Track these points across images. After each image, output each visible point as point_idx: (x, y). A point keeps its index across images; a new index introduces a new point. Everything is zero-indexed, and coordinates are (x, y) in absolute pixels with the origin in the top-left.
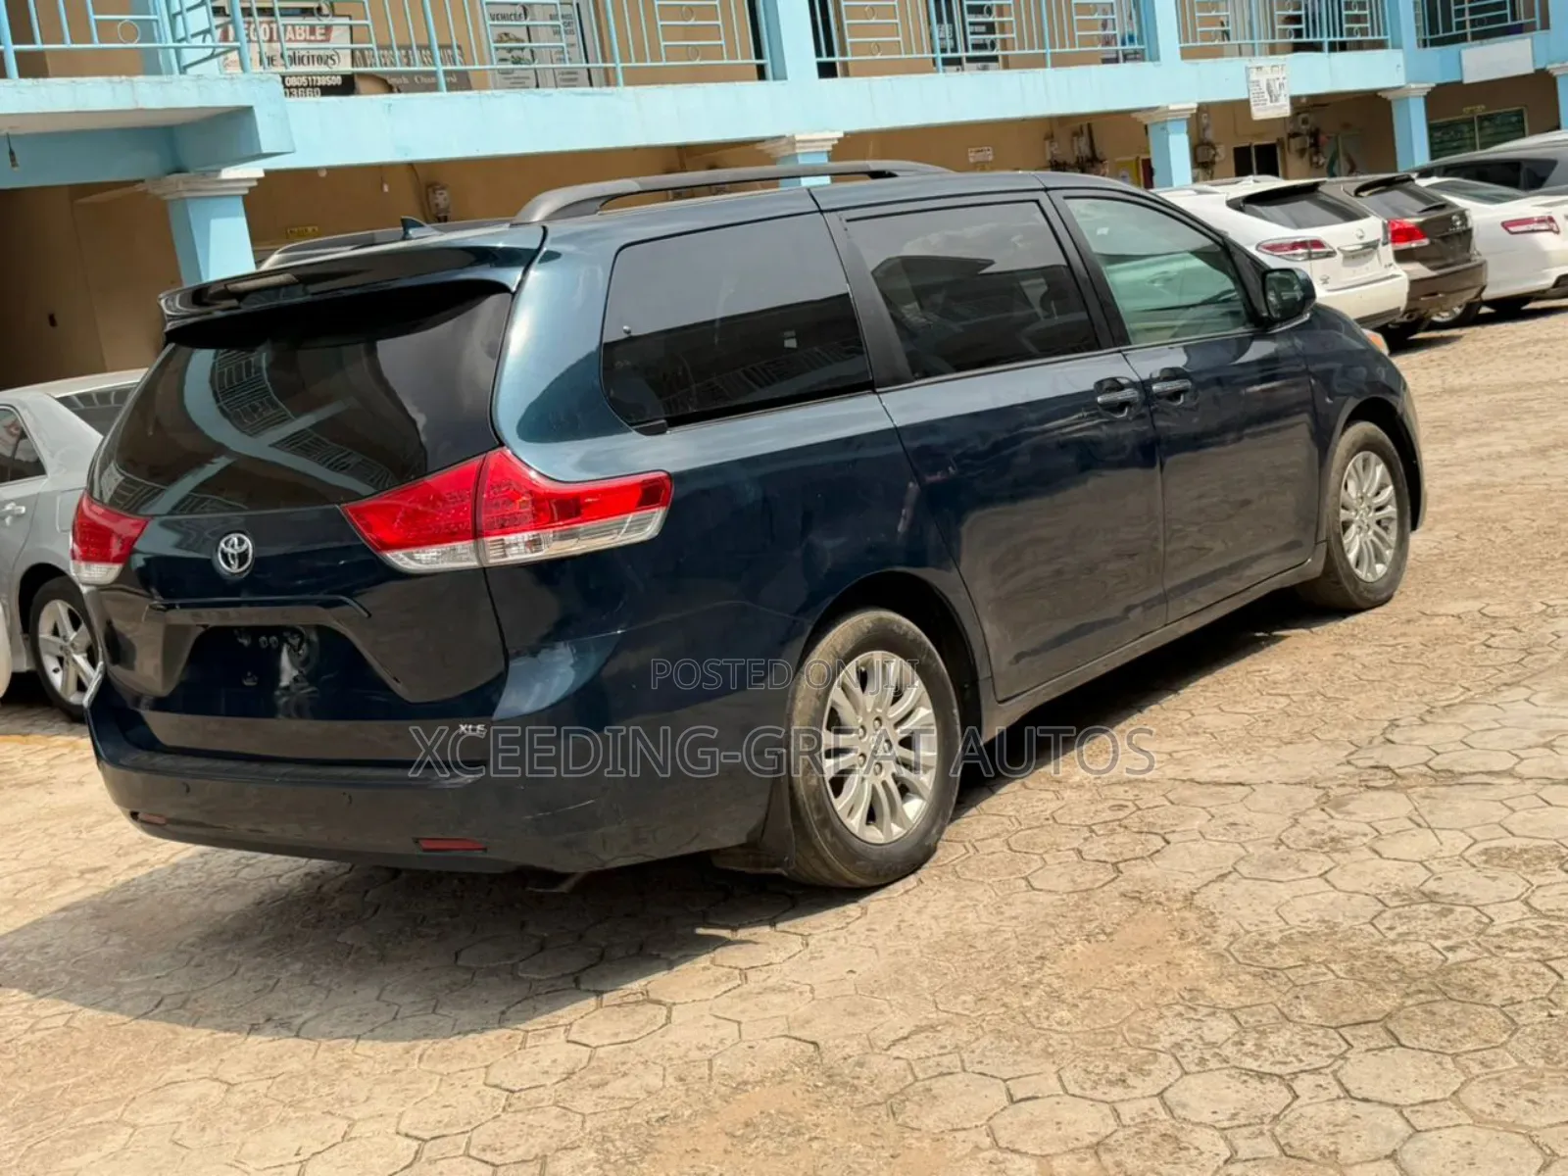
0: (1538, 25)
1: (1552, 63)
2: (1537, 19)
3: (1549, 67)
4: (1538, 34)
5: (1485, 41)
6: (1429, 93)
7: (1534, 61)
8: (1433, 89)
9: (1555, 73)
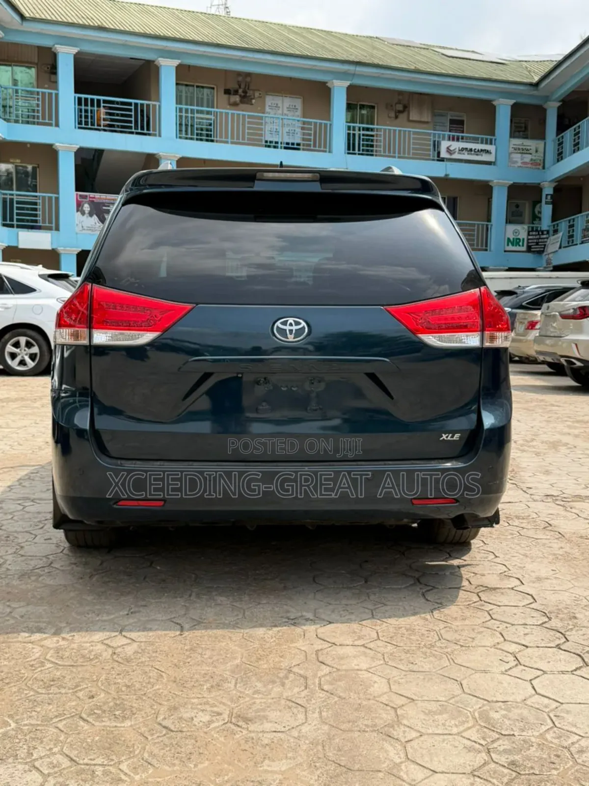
0: (54, 228)
1: (60, 247)
2: (54, 225)
3: (59, 248)
4: (54, 232)
5: (30, 230)
6: (4, 249)
7: (52, 244)
8: (6, 247)
9: (61, 252)
